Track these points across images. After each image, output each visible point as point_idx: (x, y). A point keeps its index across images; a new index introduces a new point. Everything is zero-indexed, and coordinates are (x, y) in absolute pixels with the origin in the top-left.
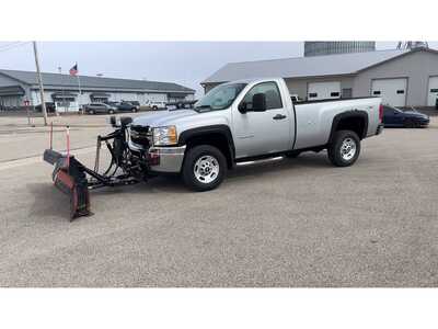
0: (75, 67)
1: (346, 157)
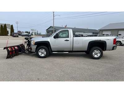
1: (96, 56)
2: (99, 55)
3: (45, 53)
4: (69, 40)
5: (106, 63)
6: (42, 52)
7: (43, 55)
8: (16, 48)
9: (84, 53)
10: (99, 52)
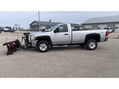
0: (50, 20)
1: (91, 47)
2: (94, 46)
3: (46, 47)
4: (68, 34)
5: (102, 53)
6: (43, 47)
7: (44, 49)
8: (14, 43)
9: (78, 45)
10: (94, 43)
